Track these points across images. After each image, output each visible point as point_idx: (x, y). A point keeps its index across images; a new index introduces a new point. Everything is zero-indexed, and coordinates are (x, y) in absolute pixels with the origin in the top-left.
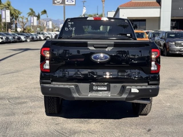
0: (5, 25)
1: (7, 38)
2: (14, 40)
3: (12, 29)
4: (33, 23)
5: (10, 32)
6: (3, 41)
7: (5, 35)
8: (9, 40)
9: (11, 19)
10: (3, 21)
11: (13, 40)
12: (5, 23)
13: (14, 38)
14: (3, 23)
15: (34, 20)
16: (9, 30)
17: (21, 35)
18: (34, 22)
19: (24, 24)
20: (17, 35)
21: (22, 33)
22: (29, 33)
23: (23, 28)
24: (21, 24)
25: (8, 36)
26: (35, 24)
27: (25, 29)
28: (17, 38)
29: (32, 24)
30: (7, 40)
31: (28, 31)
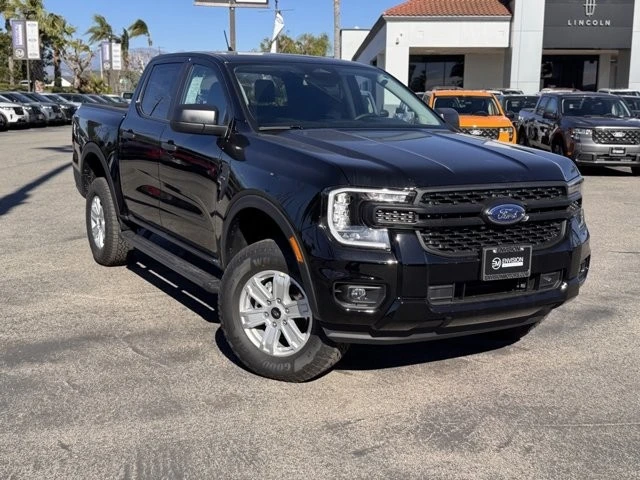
0: (24, 67)
1: (35, 111)
2: (57, 117)
3: (47, 82)
4: (111, 62)
5: (39, 90)
6: (24, 121)
7: (27, 102)
8: (40, 117)
9: (42, 50)
10: (19, 55)
11: (53, 117)
12: (24, 61)
13: (55, 109)
14: (16, 62)
15: (114, 53)
16: (38, 83)
17: (77, 99)
18: (114, 59)
19: (83, 64)
20: (65, 100)
21: (80, 93)
22: (97, 93)
23: (78, 77)
24: (73, 65)
25: (37, 104)
26: (118, 64)
27: (83, 83)
28: (64, 110)
29: (107, 66)
30: (33, 118)
31: (95, 89)
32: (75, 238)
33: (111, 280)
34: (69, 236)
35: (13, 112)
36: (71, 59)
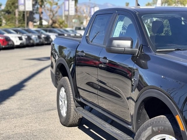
0: (24, 15)
1: (29, 38)
2: (40, 42)
3: (35, 22)
4: (68, 11)
5: (31, 27)
6: (23, 44)
7: (25, 33)
8: (31, 41)
9: (34, 5)
10: (21, 8)
11: (38, 41)
12: (24, 12)
13: (39, 37)
14: (19, 12)
15: (70, 6)
16: (31, 23)
17: (50, 31)
18: (70, 9)
19: (54, 12)
20: (44, 32)
21: (50, 29)
22: (61, 28)
23: (52, 19)
24: (49, 13)
25: (30, 34)
26: (72, 12)
27: (54, 22)
28: (44, 37)
29: (67, 13)
30: (28, 42)
31: (60, 26)
32: (50, 110)
33: (70, 135)
34: (47, 108)
35: (18, 39)
36: (48, 10)
